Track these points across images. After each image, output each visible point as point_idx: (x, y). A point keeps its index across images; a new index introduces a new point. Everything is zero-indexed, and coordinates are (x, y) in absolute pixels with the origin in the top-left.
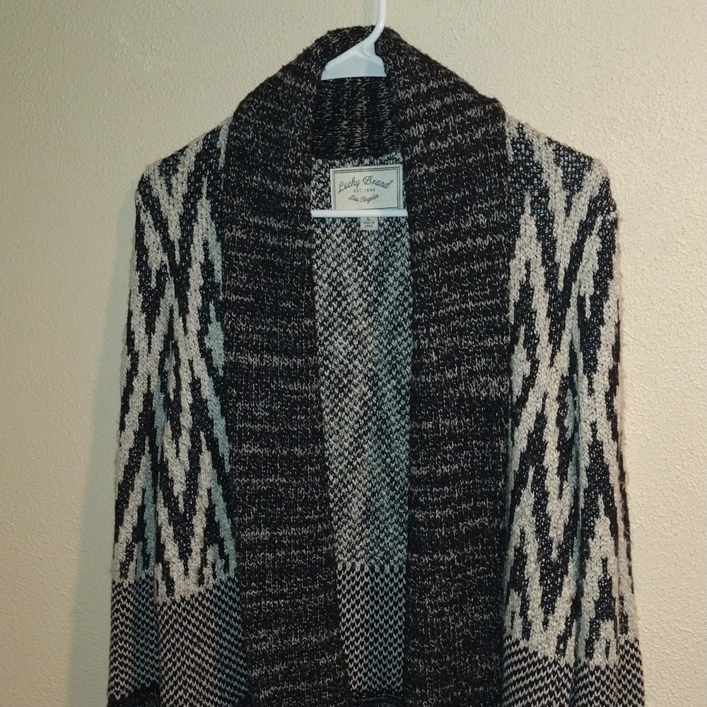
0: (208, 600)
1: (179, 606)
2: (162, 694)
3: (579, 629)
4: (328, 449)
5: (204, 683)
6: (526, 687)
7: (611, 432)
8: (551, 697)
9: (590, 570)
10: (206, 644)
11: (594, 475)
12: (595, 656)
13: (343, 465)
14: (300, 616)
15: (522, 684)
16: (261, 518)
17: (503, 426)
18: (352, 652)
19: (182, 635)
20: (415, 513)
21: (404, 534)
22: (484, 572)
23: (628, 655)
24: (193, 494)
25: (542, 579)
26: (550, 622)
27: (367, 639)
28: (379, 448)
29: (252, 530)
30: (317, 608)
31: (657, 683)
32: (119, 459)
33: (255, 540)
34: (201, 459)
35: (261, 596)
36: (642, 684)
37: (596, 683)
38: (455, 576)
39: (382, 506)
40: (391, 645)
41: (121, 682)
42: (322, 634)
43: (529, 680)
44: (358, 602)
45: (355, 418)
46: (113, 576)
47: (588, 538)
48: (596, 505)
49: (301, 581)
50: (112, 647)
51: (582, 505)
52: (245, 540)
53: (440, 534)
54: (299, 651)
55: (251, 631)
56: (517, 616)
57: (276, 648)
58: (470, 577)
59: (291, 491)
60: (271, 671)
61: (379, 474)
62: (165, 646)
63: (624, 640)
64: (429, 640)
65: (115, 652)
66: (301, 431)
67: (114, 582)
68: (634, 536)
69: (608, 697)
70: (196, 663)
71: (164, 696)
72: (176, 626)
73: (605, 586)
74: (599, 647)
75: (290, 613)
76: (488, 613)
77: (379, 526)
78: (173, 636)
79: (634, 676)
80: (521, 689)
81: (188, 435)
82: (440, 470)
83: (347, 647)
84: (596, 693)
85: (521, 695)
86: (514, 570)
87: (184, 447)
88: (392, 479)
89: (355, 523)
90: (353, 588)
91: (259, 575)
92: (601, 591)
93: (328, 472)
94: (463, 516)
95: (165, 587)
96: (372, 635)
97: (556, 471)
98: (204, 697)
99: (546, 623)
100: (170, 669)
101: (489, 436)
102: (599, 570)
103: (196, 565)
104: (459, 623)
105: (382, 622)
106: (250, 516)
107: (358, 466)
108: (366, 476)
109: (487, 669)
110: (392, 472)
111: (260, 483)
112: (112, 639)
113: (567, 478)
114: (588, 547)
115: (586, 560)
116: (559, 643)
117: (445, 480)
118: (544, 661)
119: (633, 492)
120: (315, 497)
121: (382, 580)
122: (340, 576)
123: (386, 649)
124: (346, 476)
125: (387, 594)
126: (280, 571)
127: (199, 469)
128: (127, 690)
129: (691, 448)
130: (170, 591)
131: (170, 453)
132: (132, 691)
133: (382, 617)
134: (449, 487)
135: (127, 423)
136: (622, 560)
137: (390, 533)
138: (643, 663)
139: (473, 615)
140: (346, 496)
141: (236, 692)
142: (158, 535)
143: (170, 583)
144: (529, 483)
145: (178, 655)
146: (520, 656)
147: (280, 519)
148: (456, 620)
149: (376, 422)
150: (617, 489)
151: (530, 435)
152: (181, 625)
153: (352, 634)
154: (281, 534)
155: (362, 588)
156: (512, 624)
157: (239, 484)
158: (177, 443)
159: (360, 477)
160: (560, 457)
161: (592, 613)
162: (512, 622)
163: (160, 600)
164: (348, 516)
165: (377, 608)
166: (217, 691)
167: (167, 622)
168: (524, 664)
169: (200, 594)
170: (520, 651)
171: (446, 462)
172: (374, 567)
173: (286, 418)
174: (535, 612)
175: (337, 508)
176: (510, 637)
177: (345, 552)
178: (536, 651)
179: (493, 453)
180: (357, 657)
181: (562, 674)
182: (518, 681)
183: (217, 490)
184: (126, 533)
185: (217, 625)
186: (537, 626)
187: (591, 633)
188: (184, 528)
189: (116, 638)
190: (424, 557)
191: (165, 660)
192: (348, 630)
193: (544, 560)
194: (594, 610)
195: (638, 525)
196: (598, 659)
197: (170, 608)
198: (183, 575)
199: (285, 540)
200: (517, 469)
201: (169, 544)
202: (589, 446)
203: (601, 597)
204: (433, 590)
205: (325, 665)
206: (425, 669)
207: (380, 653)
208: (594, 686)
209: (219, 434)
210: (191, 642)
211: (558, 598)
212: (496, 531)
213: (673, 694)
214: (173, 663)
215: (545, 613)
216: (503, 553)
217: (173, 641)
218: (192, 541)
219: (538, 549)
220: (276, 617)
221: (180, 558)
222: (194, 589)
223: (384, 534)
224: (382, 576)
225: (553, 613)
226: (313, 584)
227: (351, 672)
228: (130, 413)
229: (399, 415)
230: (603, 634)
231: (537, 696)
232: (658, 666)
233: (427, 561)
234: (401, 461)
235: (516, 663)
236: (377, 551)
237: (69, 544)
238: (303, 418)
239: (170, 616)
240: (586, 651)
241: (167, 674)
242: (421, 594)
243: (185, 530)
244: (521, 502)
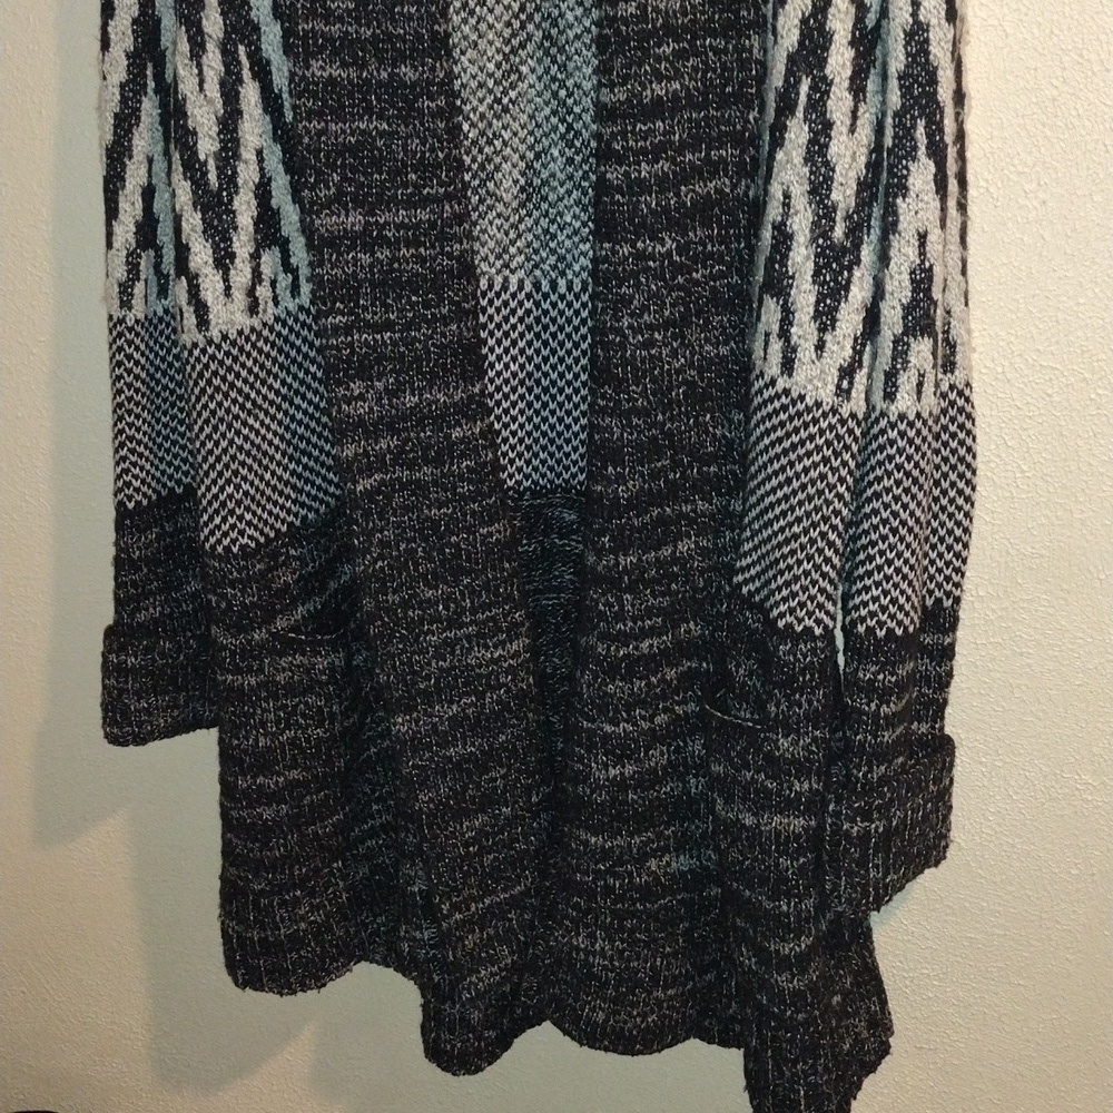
0: (266, 341)
1: (219, 347)
2: (199, 493)
3: (874, 356)
4: (459, 76)
5: (268, 476)
6: (785, 452)
7: (945, 6)
8: (825, 466)
9: (898, 254)
10: (267, 413)
11: (912, 85)
12: (898, 397)
13: (485, 103)
14: (418, 359)
15: (778, 449)
16: (348, 193)
17: (758, 9)
18: (506, 426)
19: (226, 395)
20: (607, 172)
21: (590, 223)
22: (722, 275)
23: (953, 408)
24: (232, 157)
25: (817, 273)
26: (828, 345)
27: (530, 405)
28: (547, 71)
29: (333, 213)
30: (446, 347)
31: (999, 456)
32: (103, 103)
33: (339, 231)
34: (242, 95)
35: (352, 327)
36: (974, 457)
37: (899, 441)
38: (673, 279)
39: (553, 175)
40: (569, 413)
41: (134, 481)
42: (456, 388)
43: (789, 441)
44: (514, 343)
45: (506, 18)
46: (108, 308)
47: (896, 196)
48: (913, 139)
49: (418, 302)
50: (115, 425)
51: (888, 142)
52: (323, 230)
53: (648, 205)
54: (419, 417)
55: (339, 383)
56: (773, 339)
57: (381, 412)
58: (697, 283)
59: (398, 145)
60: (373, 449)
61: (547, 119)
62: (200, 414)
63: (947, 385)
64: (629, 386)
65: (121, 432)
66: (410, 34)
67: (111, 317)
68: (973, 209)
69: (917, 465)
70: (252, 443)
71: (204, 495)
72: (217, 382)
73: (922, 280)
74: (906, 382)
75: (402, 355)
76: (726, 343)
77: (547, 212)
78: (212, 398)
79: (962, 443)
80: (777, 457)
81: (217, 51)
82: (649, 92)
83: (498, 418)
84: (897, 456)
85: (776, 466)
86: (770, 261)
87: (212, 73)
88: (570, 127)
89: (507, 208)
90: (506, 319)
91: (348, 291)
92: (913, 288)
93: (461, 118)
94: (686, 176)
95: (194, 317)
96: (538, 398)
97: (846, 84)
98: (269, 499)
99: (820, 347)
100: (211, 452)
101: (733, 29)
102: (912, 252)
103: (244, 280)
104: (678, 360)
105: (554, 376)
106: (329, 189)
107: (511, 106)
108: (525, 124)
109: (724, 436)
110: (569, 113)
111: (343, 132)
112: (115, 411)
113: (865, 97)
114: (895, 214)
115: (891, 237)
116: (841, 378)
117: (657, 109)
118: (815, 409)
119: (977, 131)
120: (437, 156)
121: (554, 305)
122: (484, 299)
123: (560, 420)
124: (490, 125)
125: (561, 329)
126: (383, 283)
127: (240, 113)
128: (145, 495)
129: (1081, 47)
130: (203, 323)
131: (188, 86)
132: (154, 497)
133: (554, 368)
134: (663, 122)
135: (112, 36)
136: (952, 248)
137: (566, 223)
138: (976, 423)
139: (701, 347)
140: (492, 159)
141: (321, 495)
142: (178, 230)
143: (201, 310)
144: (801, 108)
145: (223, 428)
146: (777, 404)
147: (380, 195)
148: (674, 355)
149: (540, 23)
150: (949, 111)
151: (804, 21)
152: (224, 379)
153: (506, 397)
154: (382, 221)
155: (521, 320)
156: (766, 354)
157: (308, 131)
158: (199, 66)
159: (515, 126)
160: (854, 59)
161: (897, 326)
162: (765, 350)
163: (188, 340)
164: (496, 195)
165: (545, 352)
166: (288, 490)
167: (201, 375)
168: (783, 417)
169: (253, 329)
170: (778, 396)
171: (659, 77)
172: (541, 284)
173: (384, 12)
174: (804, 330)
175: (477, 182)
176: (762, 374)
177: (492, 259)
178: (803, 393)
179: (740, 59)
180: (514, 434)
181: (845, 429)
182: (773, 444)
183: (273, 153)
184: (125, 232)
185: (283, 383)
186: (806, 352)
187: (894, 359)
188: (219, 217)
189: (120, 409)
190: (621, 247)
191: (202, 437)
192: (498, 389)
193: (821, 241)
194: (901, 321)
195: (982, 190)
196: (904, 402)
197: (204, 351)
198: (222, 297)
199: (390, 231)
200: (780, 84)
201: (197, 245)
202: (905, 31)
203: (913, 299)
204: (635, 302)
205: (462, 440)
206: (622, 435)
207: (552, 427)
208: (895, 447)
209: (270, 51)
210: (242, 407)
211: (842, 304)
212: (741, 201)
213: (1023, 472)
214: (215, 442)
215: (819, 330)
216: (754, 241)
217: (212, 406)
218: (234, 239)
219: (812, 223)
220: (378, 361)
221: (217, 267)
222: (243, 321)
223: (555, 226)
224: (554, 298)
225: (834, 329)
226: (438, 306)
227: (504, 459)
228: (117, 18)
229: (581, 9)
230: (913, 359)
231: (802, 465)
232: (1001, 428)
233: (626, 254)
234: (584, 94)
235: (769, 416)
236: (544, 255)
237: (35, 267)
238: (413, 10)
239: (204, 365)
240: (885, 390)
241: (205, 459)
242: (615, 310)
243: (220, 220)
244: (786, 142)
